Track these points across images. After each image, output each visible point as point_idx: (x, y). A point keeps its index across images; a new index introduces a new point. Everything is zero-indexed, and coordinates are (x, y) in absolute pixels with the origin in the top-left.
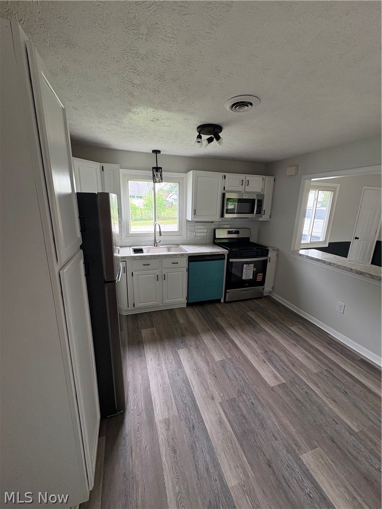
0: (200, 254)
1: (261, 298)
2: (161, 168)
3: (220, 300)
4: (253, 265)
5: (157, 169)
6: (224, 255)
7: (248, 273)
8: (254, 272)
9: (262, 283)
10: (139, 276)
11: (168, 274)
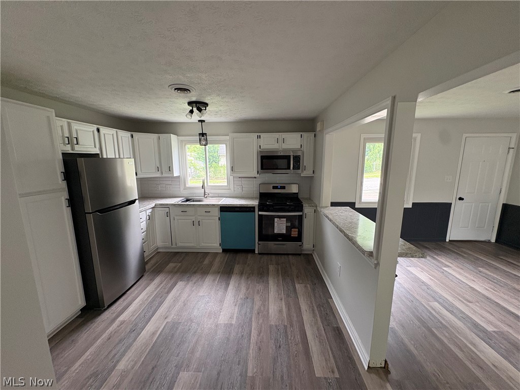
0: (230, 206)
1: (300, 255)
2: (206, 134)
3: (254, 250)
4: (285, 219)
5: (203, 134)
6: (254, 207)
7: (280, 227)
8: (286, 226)
9: (299, 238)
10: (180, 221)
11: (203, 221)
